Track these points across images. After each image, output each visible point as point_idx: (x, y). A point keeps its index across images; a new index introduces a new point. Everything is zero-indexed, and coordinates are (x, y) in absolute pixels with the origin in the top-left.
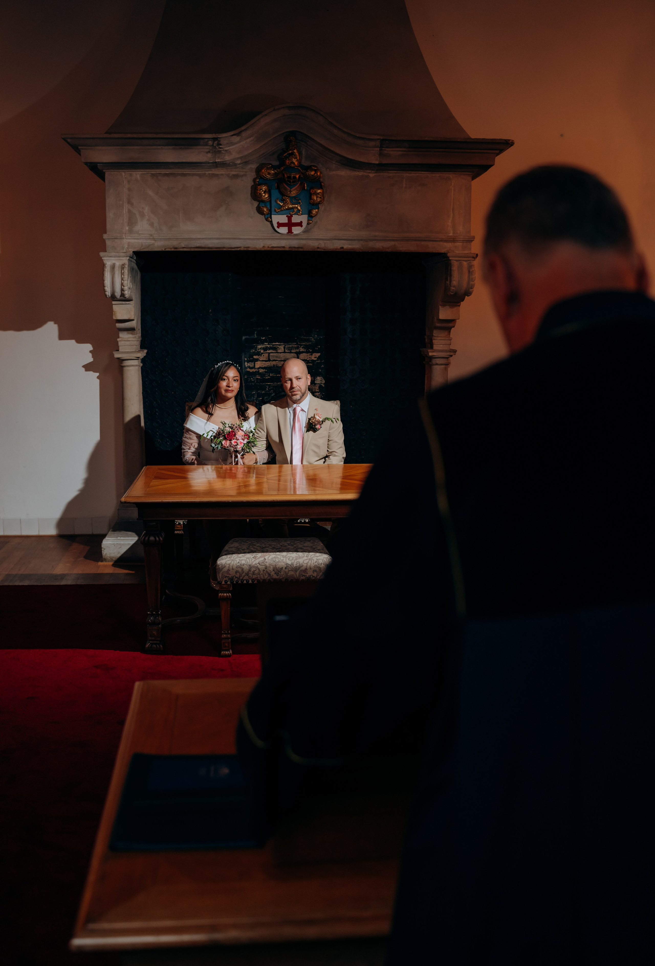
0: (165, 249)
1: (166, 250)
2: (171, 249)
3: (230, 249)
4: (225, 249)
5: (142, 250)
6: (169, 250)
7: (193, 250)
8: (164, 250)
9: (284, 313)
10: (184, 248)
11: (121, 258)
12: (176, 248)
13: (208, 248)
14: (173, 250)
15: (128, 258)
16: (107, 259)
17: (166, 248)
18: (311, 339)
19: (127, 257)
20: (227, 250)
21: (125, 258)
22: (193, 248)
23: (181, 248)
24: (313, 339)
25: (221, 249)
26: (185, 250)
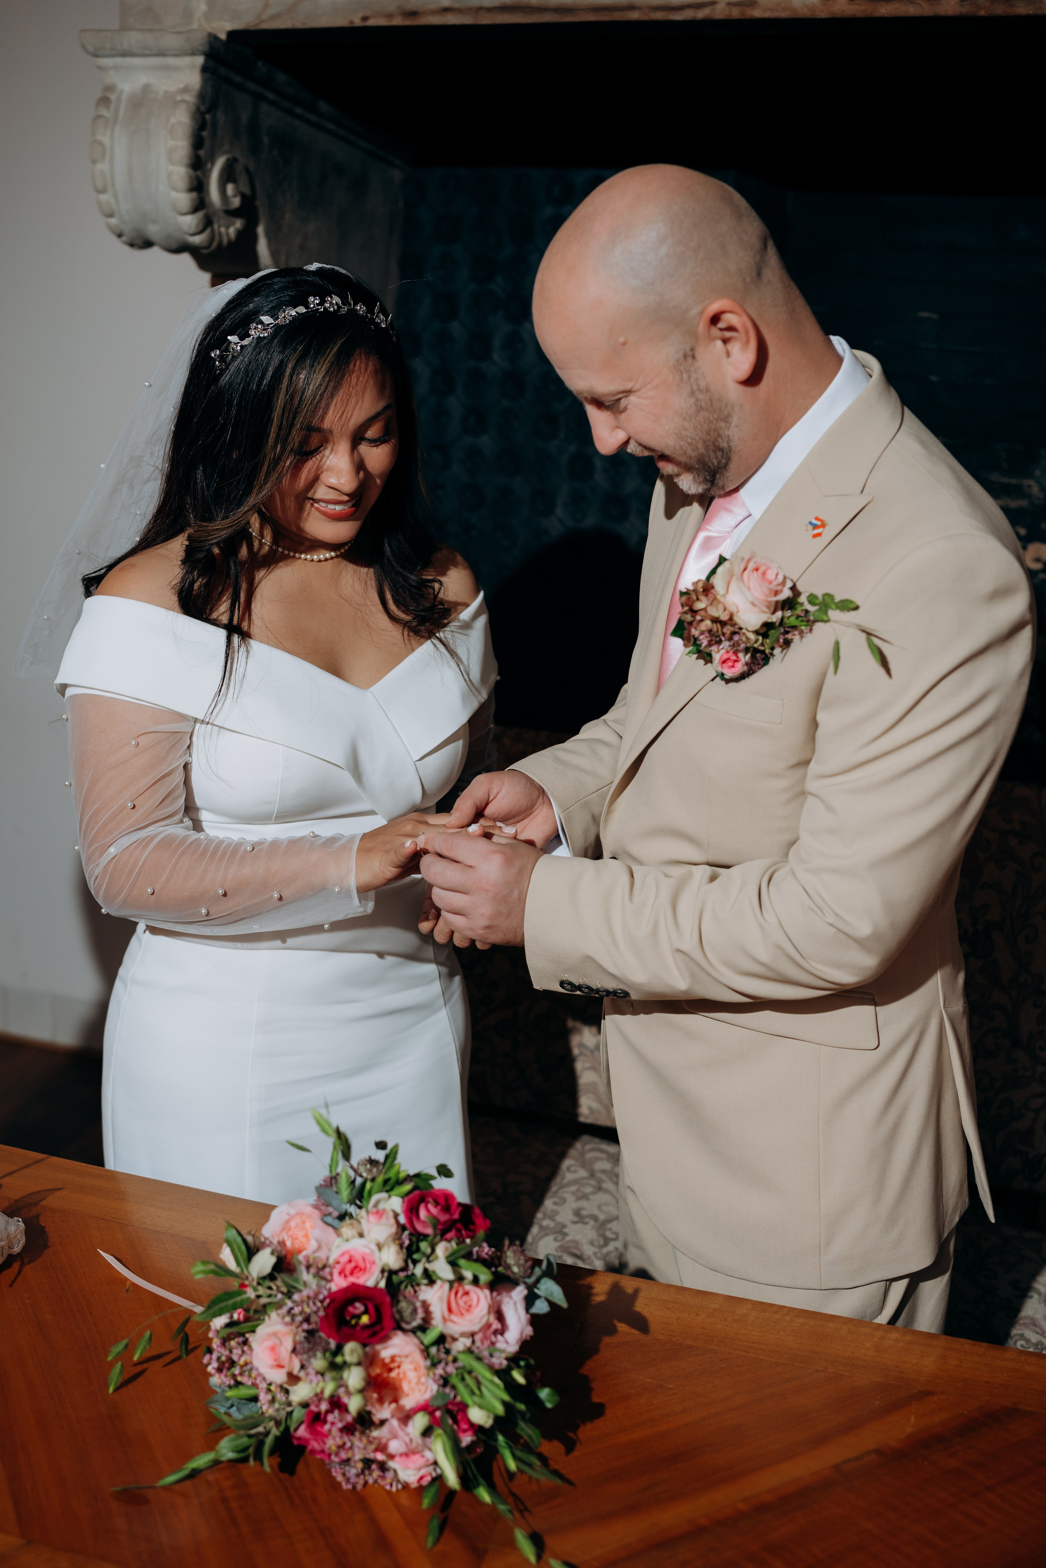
0: (365, 19)
1: (371, 23)
2: (390, 16)
3: (659, 16)
4: (634, 16)
5: (265, 26)
6: (382, 22)
7: (486, 20)
8: (358, 22)
9: (934, 378)
10: (446, 10)
11: (171, 61)
12: (413, 14)
13: (558, 10)
14: (397, 21)
15: (200, 60)
16: (116, 68)
17: (367, 13)
18: (1029, 486)
19: (193, 54)
20: (646, 18)
21: (187, 60)
22: (490, 10)
23: (434, 12)
24: (1035, 489)
25: (617, 16)
26: (451, 20)
